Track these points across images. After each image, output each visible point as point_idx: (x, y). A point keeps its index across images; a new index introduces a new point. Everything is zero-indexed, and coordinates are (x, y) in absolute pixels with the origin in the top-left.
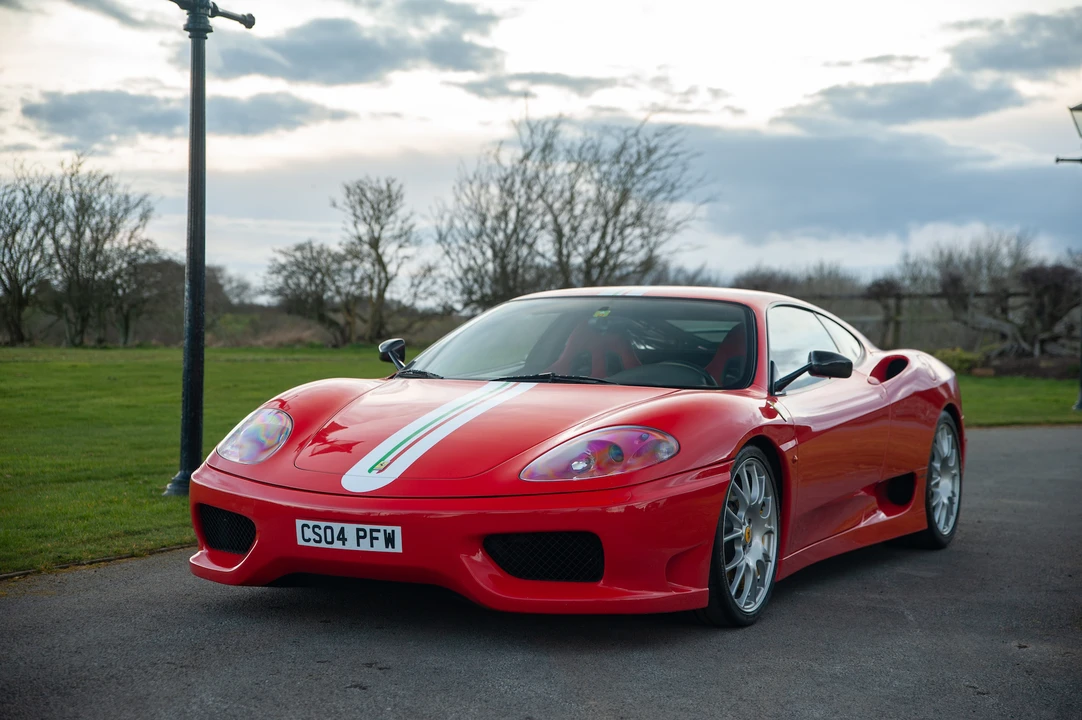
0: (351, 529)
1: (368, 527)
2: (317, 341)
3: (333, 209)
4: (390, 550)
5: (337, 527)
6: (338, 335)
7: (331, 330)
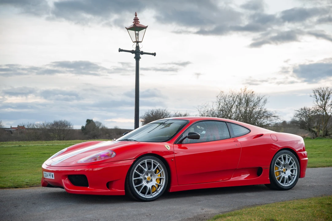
0: (48, 173)
1: (50, 173)
2: (309, 137)
3: (311, 97)
4: (53, 178)
5: (47, 173)
6: (315, 135)
7: (313, 133)
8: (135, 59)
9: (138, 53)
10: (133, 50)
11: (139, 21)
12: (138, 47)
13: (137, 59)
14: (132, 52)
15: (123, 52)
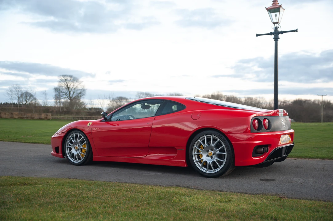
8: (274, 40)
9: (276, 34)
10: (271, 32)
11: (278, 2)
12: (276, 28)
13: (276, 39)
14: (271, 34)
15: (260, 36)
